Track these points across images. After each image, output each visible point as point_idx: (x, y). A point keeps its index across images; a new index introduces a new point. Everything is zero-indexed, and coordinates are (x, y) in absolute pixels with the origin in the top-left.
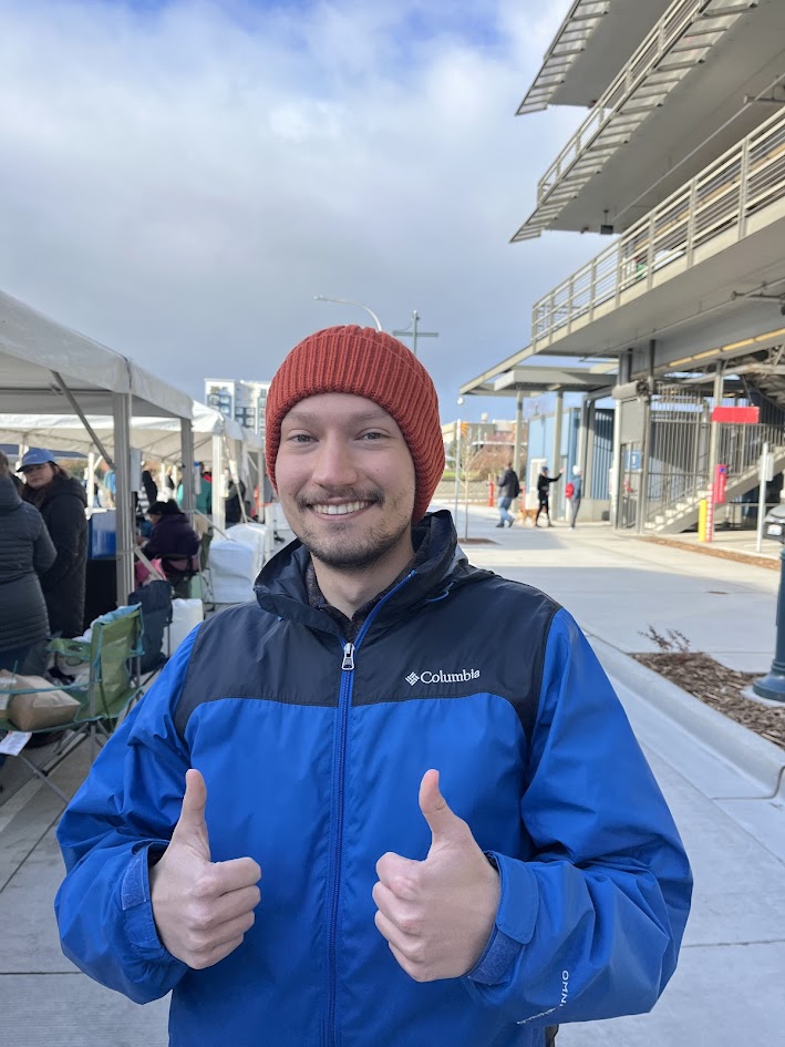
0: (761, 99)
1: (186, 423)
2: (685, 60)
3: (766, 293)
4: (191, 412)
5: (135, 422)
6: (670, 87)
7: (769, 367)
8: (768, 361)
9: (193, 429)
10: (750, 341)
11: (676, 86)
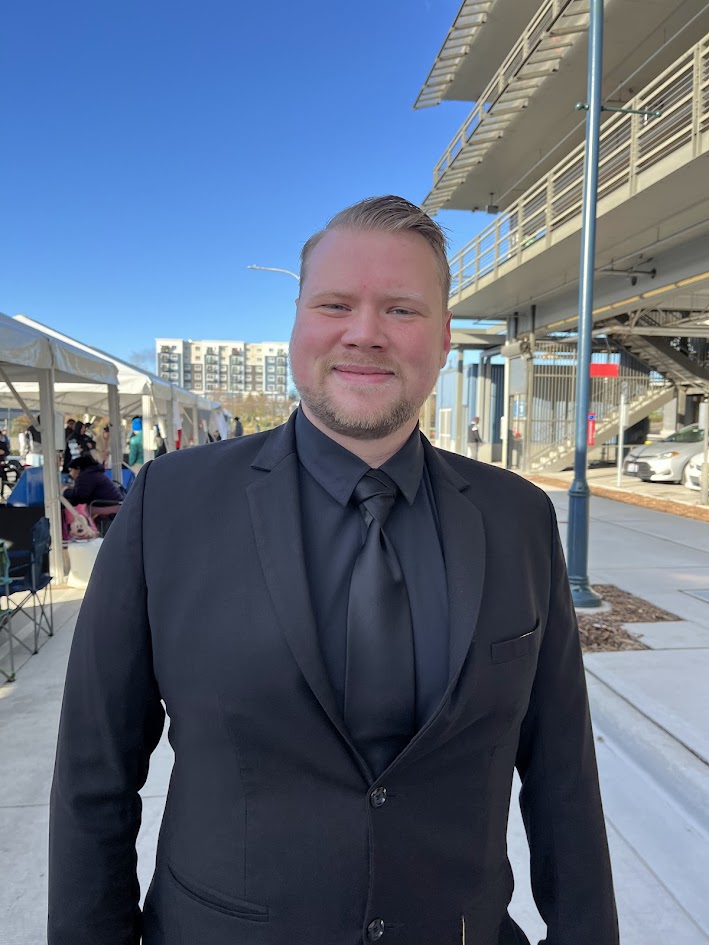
0: (609, 101)
1: (113, 388)
2: (542, 69)
3: (615, 268)
4: (116, 379)
5: (59, 387)
6: (531, 92)
7: (628, 328)
8: (626, 323)
9: (120, 392)
10: (609, 308)
11: (536, 92)
